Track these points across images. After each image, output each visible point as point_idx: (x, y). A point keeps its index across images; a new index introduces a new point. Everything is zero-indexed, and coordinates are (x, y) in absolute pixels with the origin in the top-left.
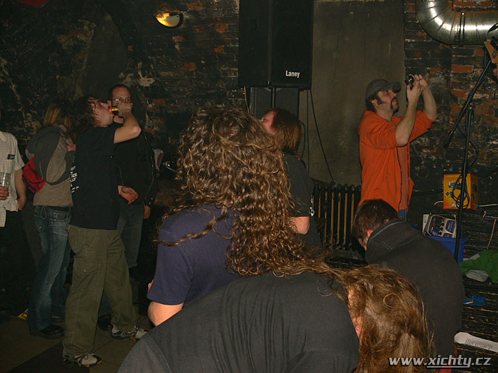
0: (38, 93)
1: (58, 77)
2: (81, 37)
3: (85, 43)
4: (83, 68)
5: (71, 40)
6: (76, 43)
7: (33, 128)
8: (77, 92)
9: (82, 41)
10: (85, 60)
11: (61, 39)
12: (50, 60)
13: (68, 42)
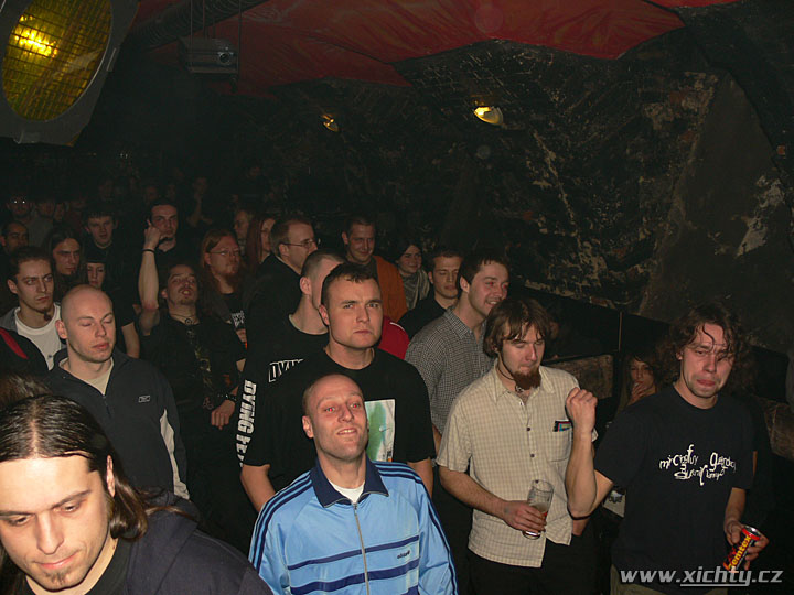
0: (604, 211)
1: (641, 180)
2: (688, 103)
3: (696, 114)
4: (690, 161)
5: (670, 110)
6: (679, 116)
7: (593, 268)
8: (675, 204)
9: (689, 111)
10: (694, 145)
11: (650, 111)
12: (628, 151)
13: (664, 115)
